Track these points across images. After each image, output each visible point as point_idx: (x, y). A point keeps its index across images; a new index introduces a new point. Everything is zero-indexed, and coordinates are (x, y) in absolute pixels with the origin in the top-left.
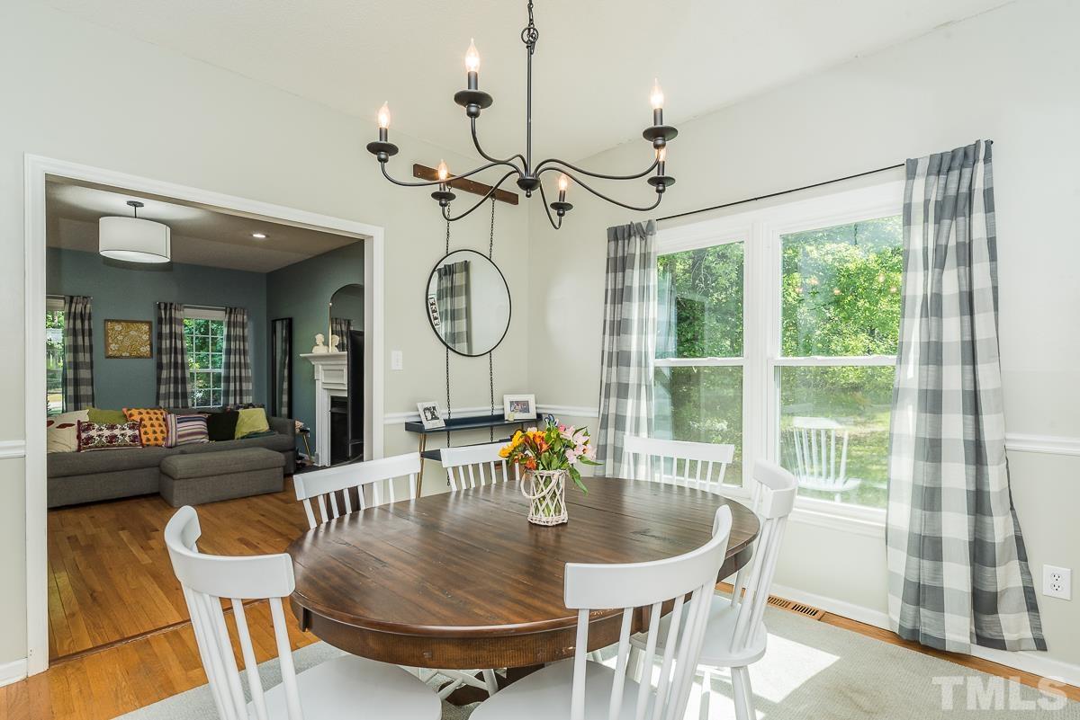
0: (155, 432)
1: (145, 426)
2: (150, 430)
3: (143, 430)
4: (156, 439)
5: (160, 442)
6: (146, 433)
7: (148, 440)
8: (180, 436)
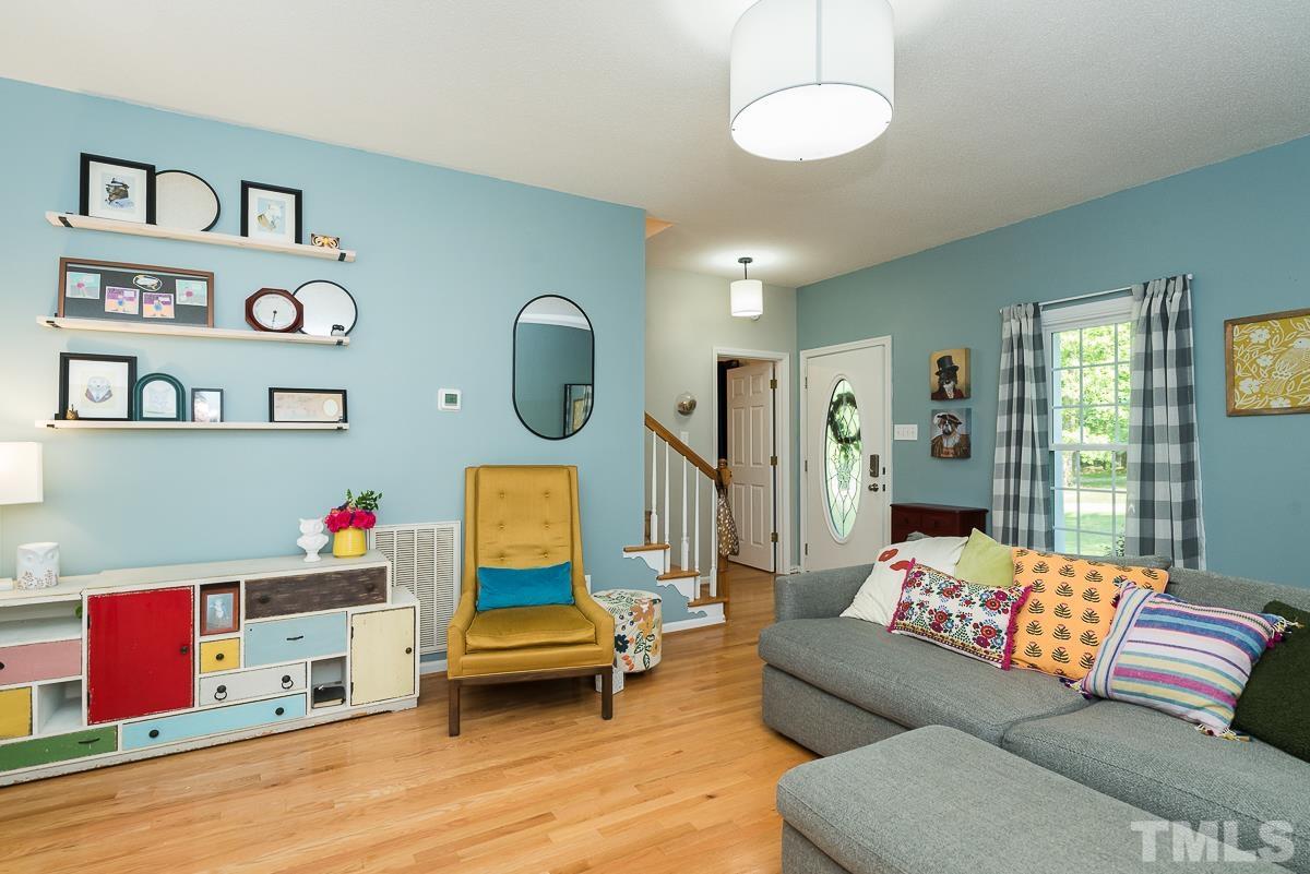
0: (1062, 633)
1: (1037, 608)
2: (1049, 622)
3: (1025, 619)
4: (1060, 655)
5: (1073, 668)
6: (1034, 629)
7: (1034, 650)
8: (1122, 672)
